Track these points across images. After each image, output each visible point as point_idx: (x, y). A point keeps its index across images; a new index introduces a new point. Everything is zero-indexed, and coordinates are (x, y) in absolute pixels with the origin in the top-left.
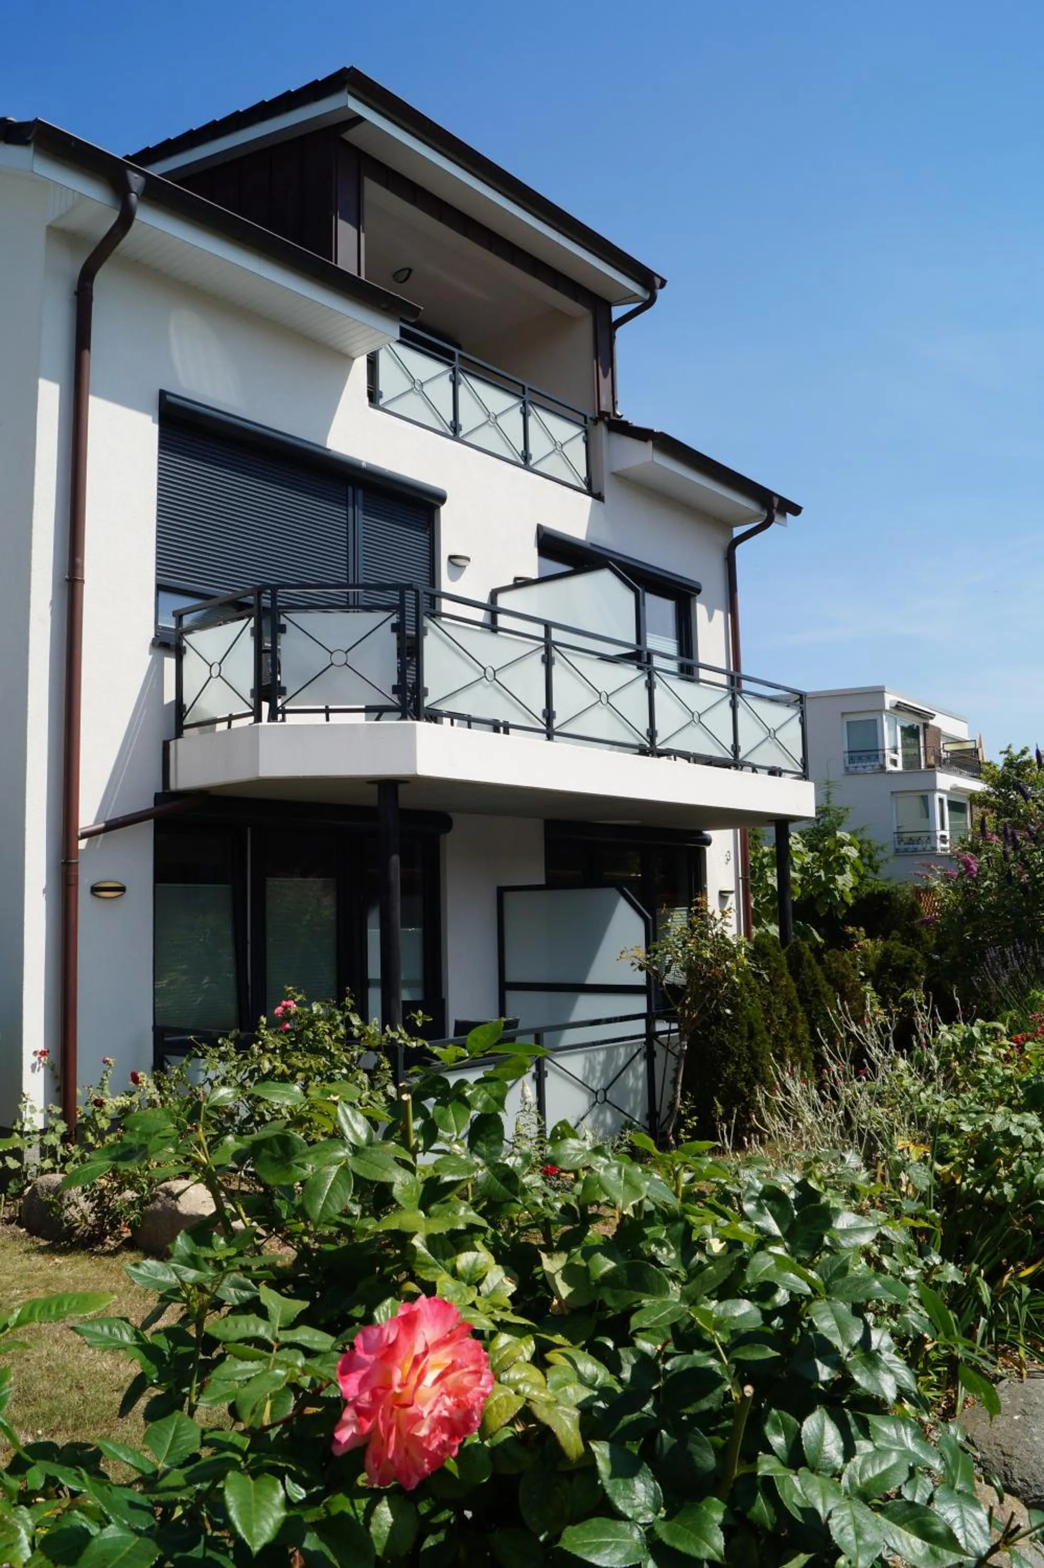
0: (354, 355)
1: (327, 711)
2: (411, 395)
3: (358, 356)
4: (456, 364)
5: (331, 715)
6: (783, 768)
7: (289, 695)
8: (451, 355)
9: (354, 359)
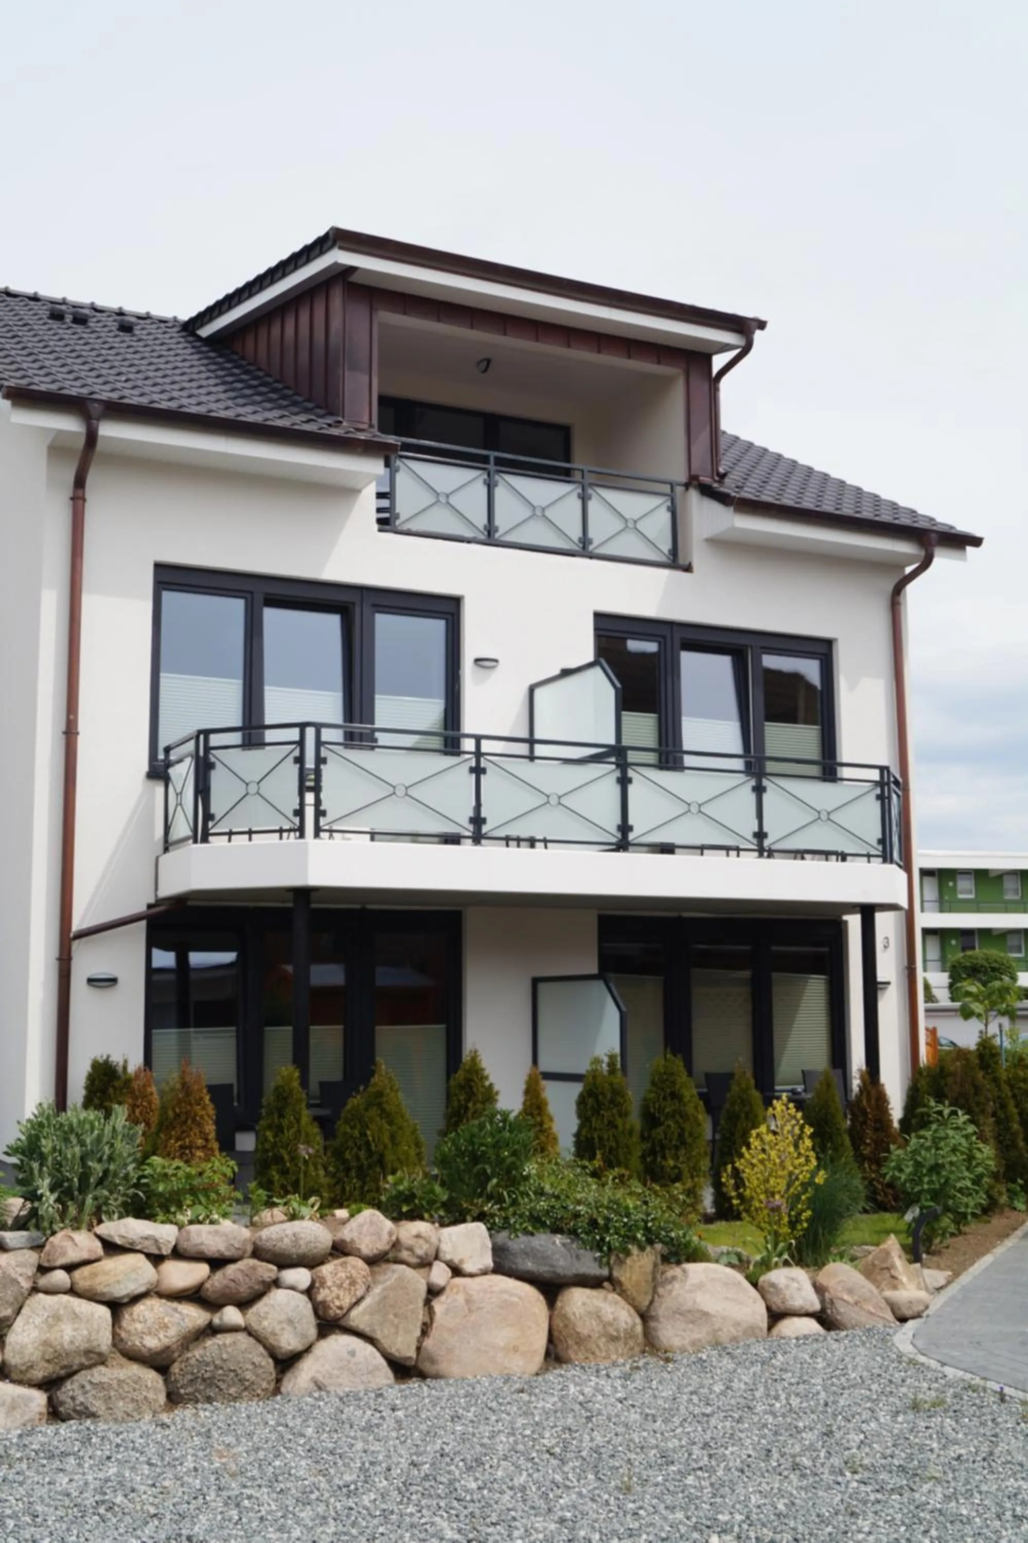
0: (358, 487)
1: (250, 833)
2: (435, 509)
3: (366, 486)
4: (492, 467)
5: (254, 836)
6: (847, 851)
7: (217, 818)
8: (485, 459)
9: (359, 491)
